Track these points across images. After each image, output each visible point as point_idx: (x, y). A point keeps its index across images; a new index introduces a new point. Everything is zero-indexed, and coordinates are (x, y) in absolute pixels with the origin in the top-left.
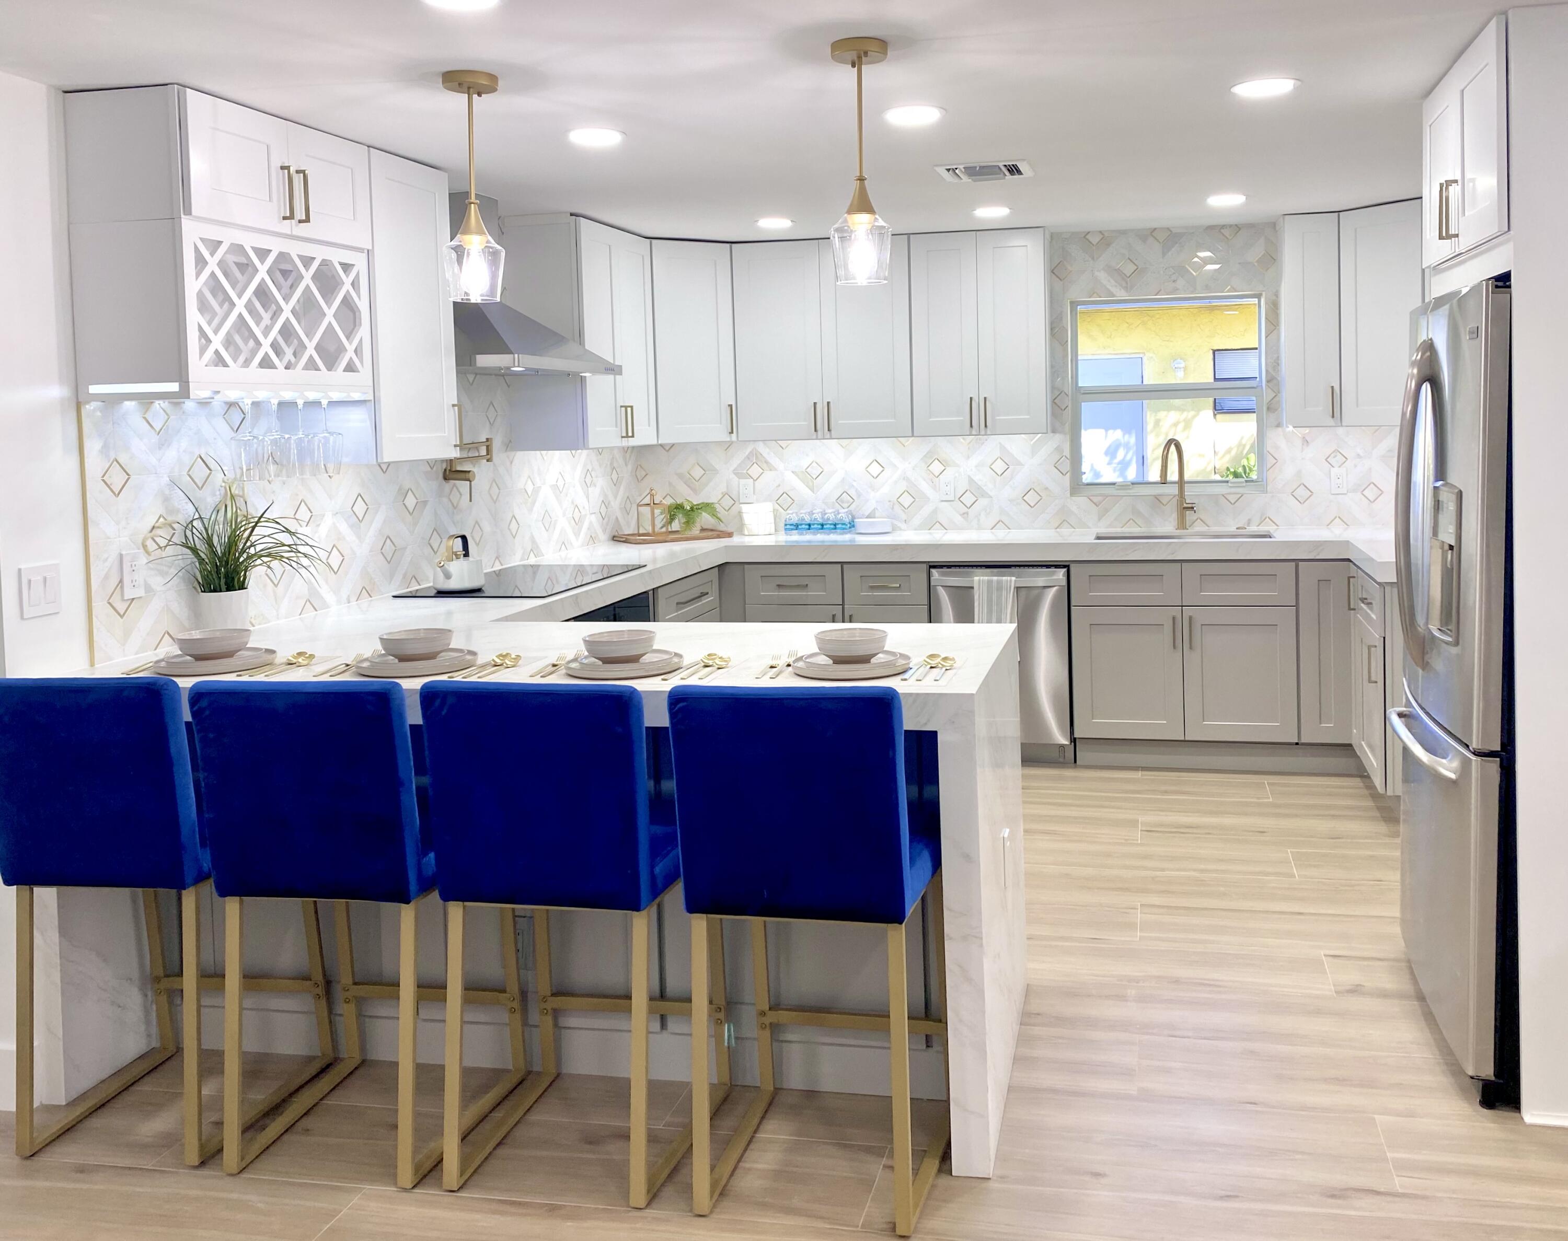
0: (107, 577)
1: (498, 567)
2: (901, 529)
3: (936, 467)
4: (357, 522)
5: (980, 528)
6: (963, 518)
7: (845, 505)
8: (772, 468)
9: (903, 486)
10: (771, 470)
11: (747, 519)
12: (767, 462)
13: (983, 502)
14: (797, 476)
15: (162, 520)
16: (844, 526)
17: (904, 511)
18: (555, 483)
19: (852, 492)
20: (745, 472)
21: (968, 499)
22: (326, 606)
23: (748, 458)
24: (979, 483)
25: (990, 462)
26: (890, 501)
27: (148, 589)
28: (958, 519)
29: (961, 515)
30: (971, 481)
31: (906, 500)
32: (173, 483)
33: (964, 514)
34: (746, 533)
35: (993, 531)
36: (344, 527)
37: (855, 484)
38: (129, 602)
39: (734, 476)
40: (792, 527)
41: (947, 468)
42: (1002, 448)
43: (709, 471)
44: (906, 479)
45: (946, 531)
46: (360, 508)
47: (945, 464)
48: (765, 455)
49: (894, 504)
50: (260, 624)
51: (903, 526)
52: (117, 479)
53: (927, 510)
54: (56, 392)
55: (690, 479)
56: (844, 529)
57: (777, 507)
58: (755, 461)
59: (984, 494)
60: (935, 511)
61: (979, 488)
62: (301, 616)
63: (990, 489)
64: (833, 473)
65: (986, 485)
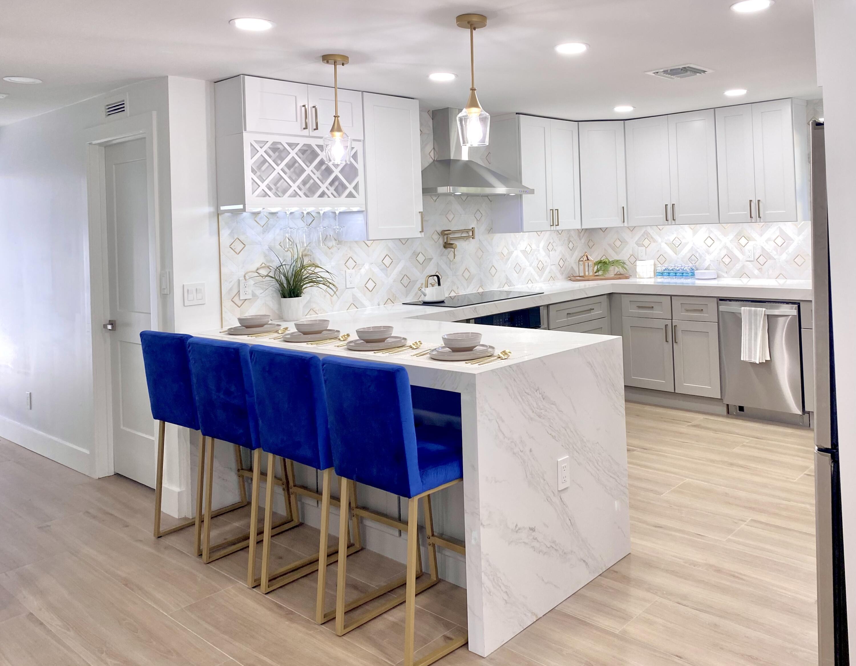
0: (231, 289)
1: (481, 290)
2: (724, 277)
3: (743, 241)
4: (385, 268)
5: (769, 277)
6: (759, 271)
7: (693, 262)
8: (655, 241)
9: (724, 252)
10: (654, 242)
11: (638, 269)
12: (652, 238)
13: (770, 262)
14: (668, 246)
15: (263, 265)
16: (687, 274)
17: (725, 266)
18: (524, 249)
19: (697, 255)
20: (641, 243)
21: (762, 260)
22: (363, 306)
23: (643, 235)
24: (768, 251)
25: (774, 238)
26: (717, 261)
27: (254, 295)
28: (756, 272)
29: (758, 270)
30: (763, 249)
31: (727, 260)
32: (271, 249)
33: (760, 269)
34: (638, 277)
35: (777, 280)
36: (376, 270)
37: (698, 250)
38: (243, 301)
39: (635, 245)
40: (660, 274)
41: (750, 242)
42: (781, 230)
43: (623, 242)
44: (726, 247)
45: (750, 279)
46: (387, 261)
47: (748, 239)
48: (651, 234)
49: (720, 262)
50: (321, 313)
51: (725, 275)
52: (238, 246)
53: (738, 266)
54: (207, 209)
55: (614, 247)
56: (687, 276)
57: (657, 263)
58: (646, 237)
59: (771, 258)
60: (743, 267)
61: (768, 254)
62: (348, 311)
63: (774, 254)
64: (686, 244)
65: (771, 252)
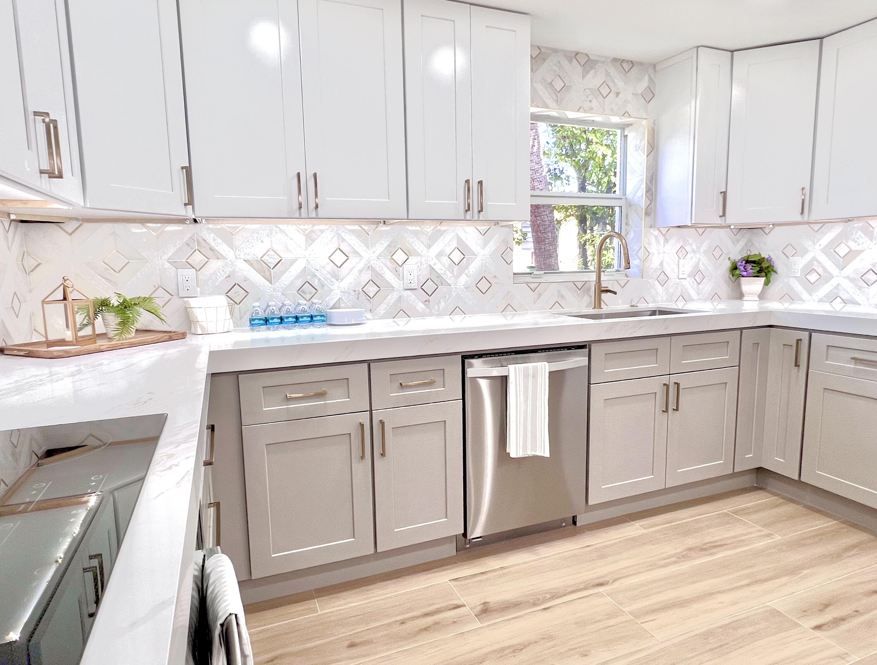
2: (368, 321)
3: (400, 257)
5: (440, 314)
6: (424, 304)
7: (310, 296)
8: (218, 256)
9: (366, 277)
10: (218, 259)
12: (212, 249)
13: (442, 290)
14: (251, 265)
17: (369, 300)
19: (316, 283)
20: (184, 260)
21: (429, 287)
23: (187, 244)
24: (439, 272)
25: (448, 251)
26: (354, 291)
28: (421, 306)
30: (432, 269)
31: (372, 289)
33: (426, 301)
37: (316, 273)
41: (410, 257)
42: (460, 239)
43: (134, 258)
44: (370, 268)
45: (409, 318)
47: (408, 254)
48: (210, 241)
49: (359, 294)
51: (370, 316)
53: (391, 299)
55: (108, 269)
58: (196, 248)
59: (443, 282)
60: (400, 299)
61: (439, 276)
63: (448, 277)
64: (293, 262)
65: (445, 274)
